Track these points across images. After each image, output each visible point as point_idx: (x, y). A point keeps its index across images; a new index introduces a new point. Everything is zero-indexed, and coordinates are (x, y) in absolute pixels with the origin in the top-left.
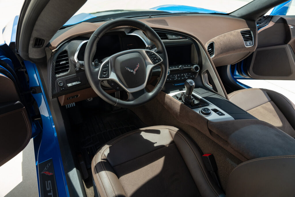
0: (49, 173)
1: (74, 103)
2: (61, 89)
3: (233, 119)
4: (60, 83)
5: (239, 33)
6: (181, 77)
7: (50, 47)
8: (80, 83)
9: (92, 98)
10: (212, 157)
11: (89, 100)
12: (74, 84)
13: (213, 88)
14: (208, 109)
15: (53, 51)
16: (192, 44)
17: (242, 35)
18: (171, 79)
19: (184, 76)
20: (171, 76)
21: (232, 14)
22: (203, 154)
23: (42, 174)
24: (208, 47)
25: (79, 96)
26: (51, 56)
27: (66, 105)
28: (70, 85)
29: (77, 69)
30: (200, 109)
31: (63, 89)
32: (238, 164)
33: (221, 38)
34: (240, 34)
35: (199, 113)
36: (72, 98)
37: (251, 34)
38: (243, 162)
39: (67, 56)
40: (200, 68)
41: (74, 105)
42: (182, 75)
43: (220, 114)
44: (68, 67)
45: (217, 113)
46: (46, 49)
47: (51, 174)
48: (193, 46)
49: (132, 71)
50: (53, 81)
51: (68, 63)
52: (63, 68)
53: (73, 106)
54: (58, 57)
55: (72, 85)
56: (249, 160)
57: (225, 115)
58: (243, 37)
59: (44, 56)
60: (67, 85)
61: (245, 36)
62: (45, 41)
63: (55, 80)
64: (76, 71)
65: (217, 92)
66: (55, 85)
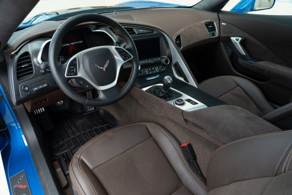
0: (24, 186)
1: (43, 108)
2: (27, 94)
3: (206, 107)
4: (24, 88)
5: (203, 24)
6: (152, 71)
7: (8, 49)
8: (47, 85)
9: (62, 101)
10: (190, 145)
11: (59, 104)
12: (40, 87)
13: (184, 80)
14: (182, 100)
15: (12, 53)
16: (160, 37)
17: (206, 27)
18: (142, 74)
19: (155, 70)
20: (143, 70)
21: (195, 7)
22: (181, 145)
23: (15, 188)
24: (176, 39)
25: (47, 99)
26: (11, 59)
27: (35, 111)
28: (35, 89)
29: (42, 71)
30: (174, 101)
31: (29, 94)
32: (215, 149)
33: (187, 30)
34: (205, 25)
35: (173, 104)
36: (40, 102)
37: (214, 25)
38: (220, 147)
39: (29, 58)
40: (170, 61)
41: (44, 110)
42: (153, 69)
43: (193, 103)
44: (32, 69)
45: (191, 103)
46: (3, 52)
47: (25, 187)
48: (162, 39)
49: (101, 68)
50: (16, 86)
51: (31, 65)
52: (26, 71)
53: (42, 111)
54: (19, 60)
55: (38, 89)
56: (225, 144)
57: (198, 104)
58: (207, 28)
59: (2, 60)
60: (33, 90)
61: (209, 27)
62: (2, 43)
63: (18, 84)
64: (41, 74)
65: (188, 82)
66: (19, 90)
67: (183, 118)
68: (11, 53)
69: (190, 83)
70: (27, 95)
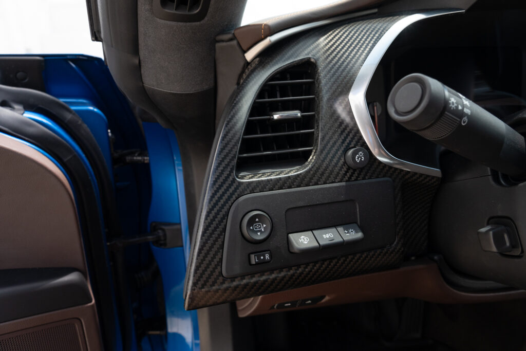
2: (254, 259)
4: (252, 221)
8: (360, 235)
12: (328, 236)
25: (327, 298)
28: (303, 241)
29: (354, 154)
31: (265, 262)
36: (294, 304)
39: (312, 88)
44: (308, 140)
46: (218, 45)
51: (308, 122)
55: (315, 244)
59: (206, 87)
60: (288, 241)
63: (230, 197)
64: (345, 169)
66: (224, 230)
68: (245, 52)
70: (257, 264)
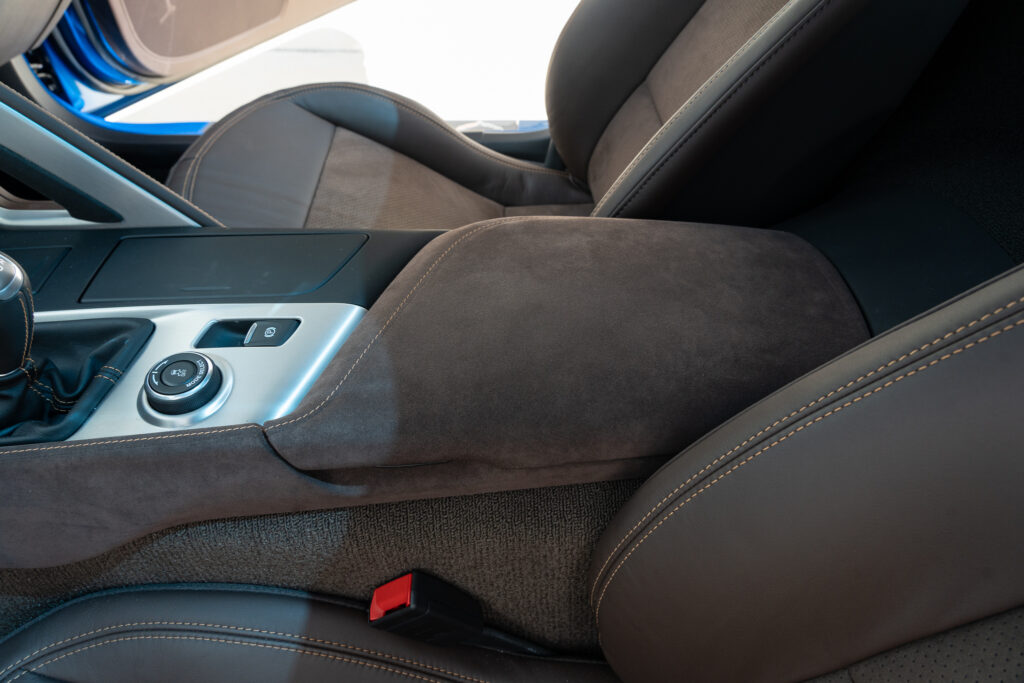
13: (74, 214)
14: (189, 363)
43: (270, 334)
45: (252, 344)
57: (298, 322)
65: (118, 218)
67: (295, 475)
69: (130, 222)
